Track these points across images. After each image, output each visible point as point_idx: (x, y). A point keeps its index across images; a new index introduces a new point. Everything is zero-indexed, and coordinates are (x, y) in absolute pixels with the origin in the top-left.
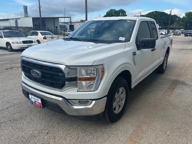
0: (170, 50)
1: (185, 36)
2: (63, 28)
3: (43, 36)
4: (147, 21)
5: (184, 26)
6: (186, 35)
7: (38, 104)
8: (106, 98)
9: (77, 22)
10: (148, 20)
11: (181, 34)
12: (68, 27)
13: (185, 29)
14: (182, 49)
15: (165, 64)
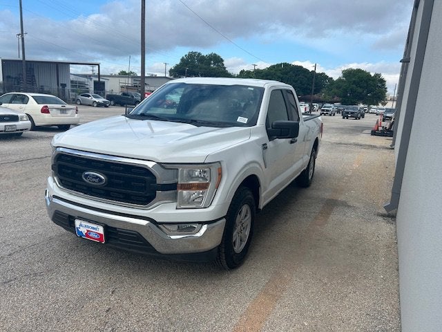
0: (319, 144)
1: (344, 118)
2: (79, 87)
3: (41, 106)
4: (281, 90)
5: (340, 97)
6: (345, 116)
7: (96, 236)
8: (224, 220)
9: (111, 76)
10: (282, 88)
11: (336, 114)
12: (91, 87)
13: (343, 103)
14: (340, 144)
15: (311, 171)
